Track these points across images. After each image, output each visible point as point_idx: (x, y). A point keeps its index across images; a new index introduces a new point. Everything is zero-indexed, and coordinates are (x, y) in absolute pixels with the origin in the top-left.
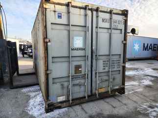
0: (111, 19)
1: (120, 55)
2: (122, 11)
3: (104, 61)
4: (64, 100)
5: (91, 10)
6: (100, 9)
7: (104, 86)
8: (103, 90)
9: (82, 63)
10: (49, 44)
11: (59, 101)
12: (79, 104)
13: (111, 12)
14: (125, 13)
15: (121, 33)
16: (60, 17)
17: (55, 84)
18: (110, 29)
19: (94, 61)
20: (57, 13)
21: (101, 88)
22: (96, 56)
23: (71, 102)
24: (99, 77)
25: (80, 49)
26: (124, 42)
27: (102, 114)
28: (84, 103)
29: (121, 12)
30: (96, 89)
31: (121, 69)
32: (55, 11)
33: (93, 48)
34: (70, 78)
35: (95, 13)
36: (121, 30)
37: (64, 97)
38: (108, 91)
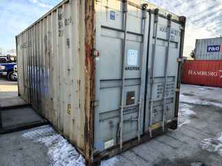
0: (169, 26)
1: (174, 77)
2: (180, 18)
3: (158, 86)
4: (113, 145)
5: (150, 11)
6: (159, 12)
7: (157, 120)
8: (156, 126)
9: (135, 89)
10: (97, 59)
11: (106, 148)
12: (130, 149)
13: (169, 17)
14: (182, 21)
15: (177, 47)
16: (112, 17)
17: (102, 122)
18: (167, 40)
19: (149, 85)
20: (109, 10)
21: (154, 124)
22: (152, 78)
23: (121, 147)
24: (153, 107)
25: (134, 68)
26: (180, 60)
28: (135, 146)
29: (178, 19)
30: (149, 125)
31: (174, 96)
32: (107, 7)
33: (149, 67)
34: (122, 110)
35: (152, 15)
36: (177, 43)
37: (113, 140)
38: (161, 127)
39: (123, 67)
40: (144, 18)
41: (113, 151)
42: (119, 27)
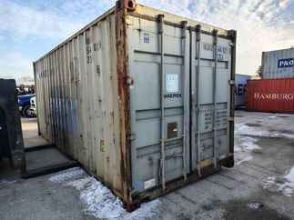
0: (215, 44)
1: (226, 103)
2: (229, 32)
3: (206, 115)
4: (154, 185)
5: (190, 28)
6: (202, 29)
7: (207, 156)
8: (206, 163)
9: (177, 119)
10: (131, 87)
11: (146, 187)
12: (175, 190)
13: (214, 33)
14: (232, 36)
15: (227, 68)
16: (147, 40)
17: (140, 159)
18: (213, 60)
19: (194, 115)
20: (142, 33)
21: (203, 160)
22: (196, 106)
23: (164, 187)
24: (201, 140)
25: (175, 95)
26: (232, 82)
27: (219, 201)
28: (180, 187)
29: (226, 34)
30: (197, 162)
31: (228, 126)
32: (140, 30)
33: (193, 93)
34: (163, 145)
35: (193, 33)
36: (227, 62)
37: (153, 180)
38: (212, 165)
39: (161, 95)
40: (183, 37)
41: (155, 192)
42: (155, 50)
